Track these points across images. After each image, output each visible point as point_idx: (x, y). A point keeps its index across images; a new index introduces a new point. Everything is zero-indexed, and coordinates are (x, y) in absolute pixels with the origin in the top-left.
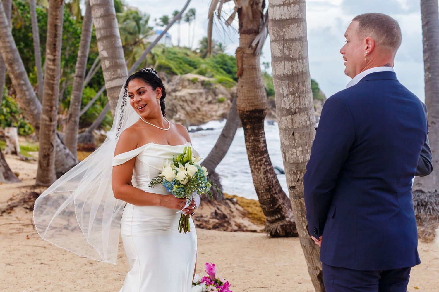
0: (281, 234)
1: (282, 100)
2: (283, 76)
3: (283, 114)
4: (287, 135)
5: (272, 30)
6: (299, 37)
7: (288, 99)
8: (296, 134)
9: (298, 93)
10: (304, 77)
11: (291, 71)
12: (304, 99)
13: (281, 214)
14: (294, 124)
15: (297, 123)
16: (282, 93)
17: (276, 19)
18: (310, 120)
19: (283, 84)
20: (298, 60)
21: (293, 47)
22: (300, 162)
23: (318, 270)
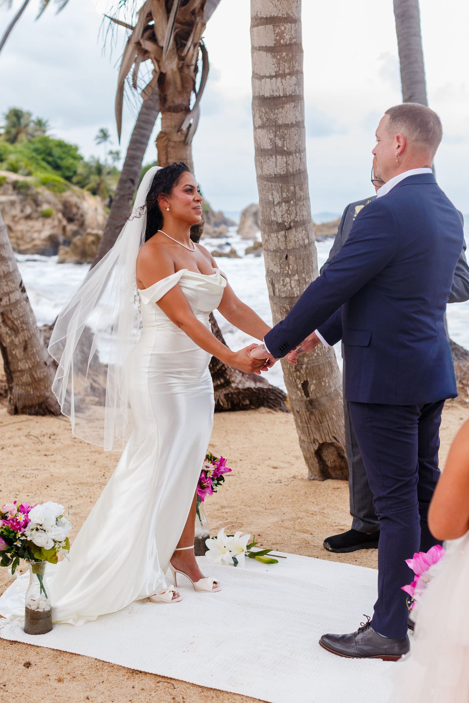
0: (226, 406)
1: (271, 210)
2: (274, 176)
3: (272, 229)
4: (277, 259)
5: (258, 112)
6: (296, 121)
7: (281, 208)
8: (290, 257)
9: (294, 200)
10: (302, 177)
11: (285, 169)
12: (301, 208)
13: (225, 378)
14: (287, 243)
15: (293, 241)
16: (271, 200)
17: (266, 96)
18: (308, 238)
19: (273, 187)
20: (294, 155)
21: (288, 136)
22: (296, 296)
23: (317, 443)
